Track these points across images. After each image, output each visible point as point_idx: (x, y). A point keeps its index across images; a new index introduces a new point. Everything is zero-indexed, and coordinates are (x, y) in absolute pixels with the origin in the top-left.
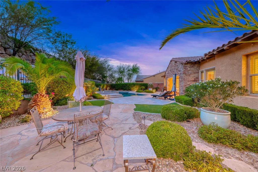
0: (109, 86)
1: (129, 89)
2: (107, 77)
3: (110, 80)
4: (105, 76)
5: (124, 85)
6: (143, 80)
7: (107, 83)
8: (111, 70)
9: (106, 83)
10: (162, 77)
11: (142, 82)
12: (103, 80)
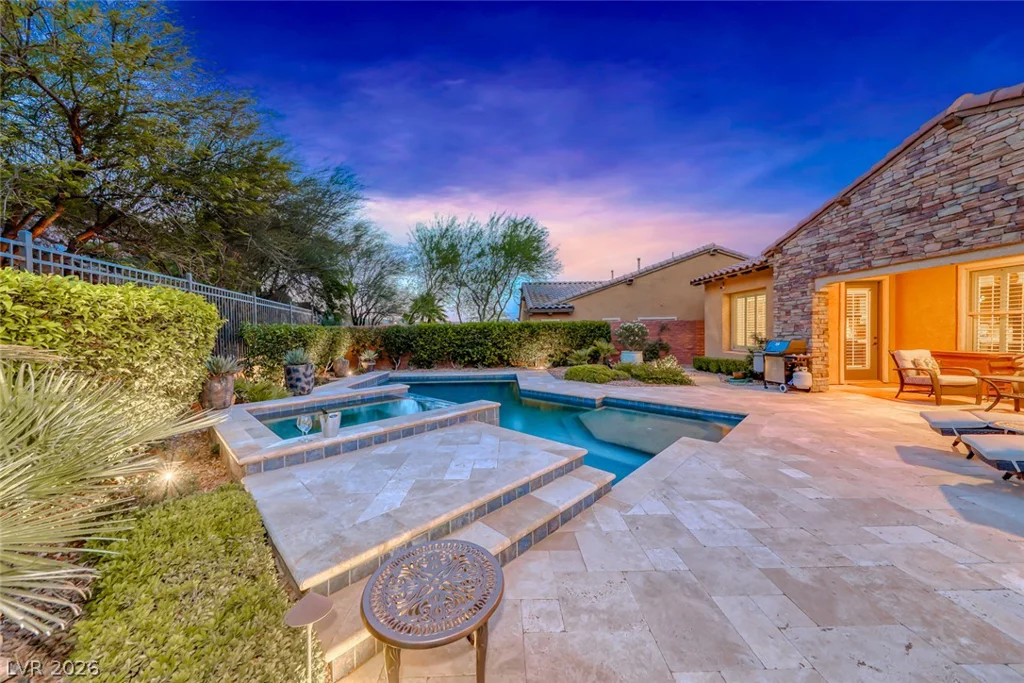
0: (373, 343)
1: (500, 357)
2: (356, 290)
3: (368, 312)
4: (345, 289)
5: (468, 333)
6: (571, 304)
7: (355, 324)
8: (375, 258)
9: (347, 323)
10: (695, 283)
11: (567, 314)
12: (332, 307)
